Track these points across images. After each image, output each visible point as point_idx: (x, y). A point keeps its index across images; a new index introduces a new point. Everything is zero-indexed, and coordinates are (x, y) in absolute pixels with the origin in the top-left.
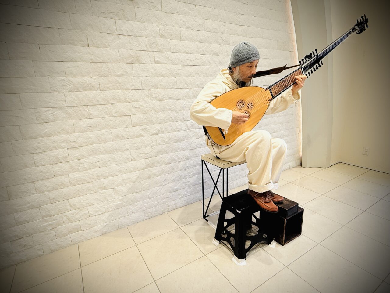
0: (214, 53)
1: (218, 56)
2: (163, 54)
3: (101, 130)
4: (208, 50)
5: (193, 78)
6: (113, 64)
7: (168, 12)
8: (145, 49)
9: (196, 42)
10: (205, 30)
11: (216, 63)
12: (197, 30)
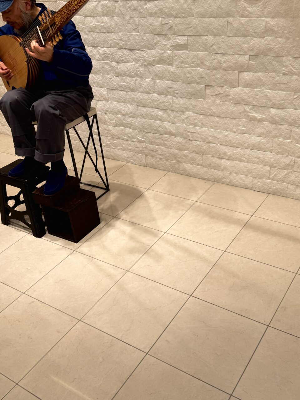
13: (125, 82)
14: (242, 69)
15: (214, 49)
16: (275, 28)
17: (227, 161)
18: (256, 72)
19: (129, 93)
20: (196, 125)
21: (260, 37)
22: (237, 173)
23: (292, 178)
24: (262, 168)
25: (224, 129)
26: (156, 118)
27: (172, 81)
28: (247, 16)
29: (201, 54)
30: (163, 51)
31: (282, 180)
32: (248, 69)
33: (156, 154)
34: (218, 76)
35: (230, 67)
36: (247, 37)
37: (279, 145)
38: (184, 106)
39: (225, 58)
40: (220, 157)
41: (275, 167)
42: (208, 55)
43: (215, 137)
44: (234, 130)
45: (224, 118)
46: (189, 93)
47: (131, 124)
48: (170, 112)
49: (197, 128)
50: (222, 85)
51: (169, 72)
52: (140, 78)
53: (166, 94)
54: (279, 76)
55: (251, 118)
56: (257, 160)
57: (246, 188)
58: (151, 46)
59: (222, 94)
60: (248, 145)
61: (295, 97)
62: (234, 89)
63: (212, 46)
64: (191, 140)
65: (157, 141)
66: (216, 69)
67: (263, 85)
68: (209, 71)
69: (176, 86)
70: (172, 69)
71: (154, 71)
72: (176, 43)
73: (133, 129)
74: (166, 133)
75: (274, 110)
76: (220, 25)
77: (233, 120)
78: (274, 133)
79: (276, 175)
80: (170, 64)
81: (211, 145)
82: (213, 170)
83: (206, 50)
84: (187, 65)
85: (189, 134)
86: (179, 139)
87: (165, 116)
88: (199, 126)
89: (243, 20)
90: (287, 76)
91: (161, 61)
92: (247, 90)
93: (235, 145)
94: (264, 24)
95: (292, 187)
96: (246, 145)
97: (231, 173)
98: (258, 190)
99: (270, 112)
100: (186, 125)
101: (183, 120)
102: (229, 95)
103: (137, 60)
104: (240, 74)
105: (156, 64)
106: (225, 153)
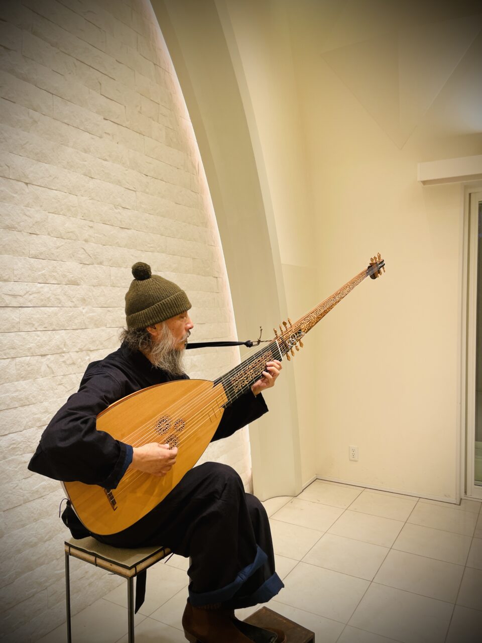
0: (69, 281)
1: (78, 287)
4: (55, 274)
5: (20, 335)
9: (28, 258)
10: (49, 234)
11: (74, 300)
12: (30, 233)
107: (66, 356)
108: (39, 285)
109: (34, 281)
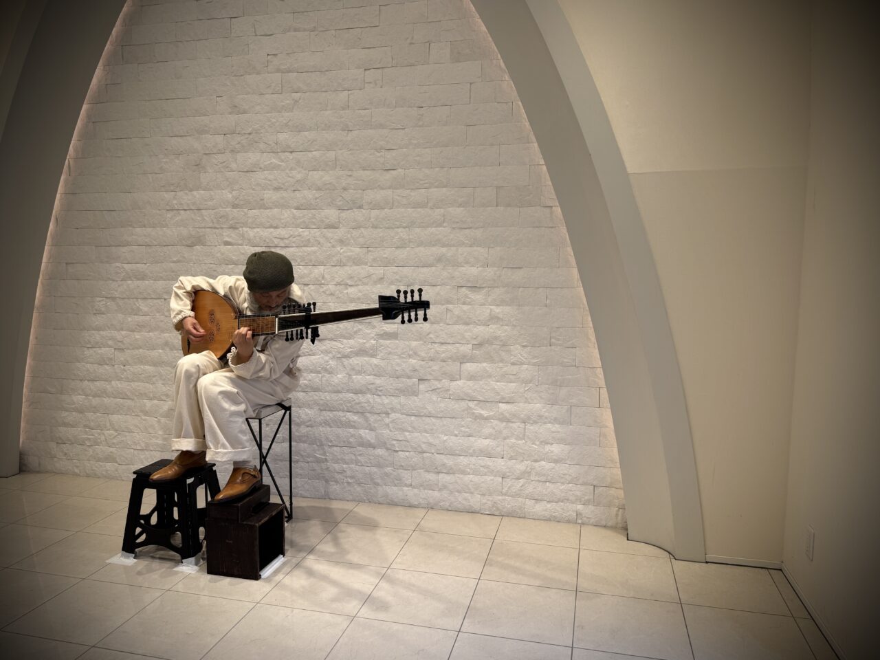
0: (326, 225)
2: (237, 231)
3: (149, 332)
4: (314, 220)
6: (170, 248)
7: (245, 170)
8: (211, 225)
9: (292, 210)
12: (294, 190)
13: (305, 380)
14: (464, 359)
15: (431, 338)
16: (501, 316)
17: (446, 476)
18: (480, 363)
19: (310, 394)
20: (403, 430)
21: (484, 325)
22: (459, 492)
23: (529, 489)
24: (491, 480)
25: (442, 433)
26: (348, 424)
27: (375, 375)
28: (469, 304)
29: (414, 344)
30: (365, 341)
31: (517, 495)
32: (472, 359)
33: (342, 477)
34: (435, 368)
35: (450, 358)
36: (468, 324)
37: (511, 447)
38: (390, 406)
39: (444, 347)
40: (436, 470)
41: (508, 477)
42: (423, 344)
43: (430, 444)
44: (457, 432)
45: (443, 419)
46: (396, 389)
47: (307, 437)
48: (368, 415)
49: (407, 434)
50: (440, 378)
51: (371, 365)
52: (329, 374)
53: (365, 393)
54: (507, 366)
55: (476, 416)
56: (486, 470)
57: (472, 512)
58: (348, 335)
59: (440, 388)
60: (474, 450)
61: (526, 389)
62: (455, 383)
63: (428, 334)
64: (397, 451)
65: (346, 458)
66: (432, 360)
67: (490, 376)
68: (423, 363)
69: (378, 381)
70: (375, 361)
71: (350, 365)
72: (383, 332)
73: (309, 444)
74: (362, 445)
75: (504, 405)
76: (438, 313)
77: (454, 420)
78: (505, 432)
79: (509, 488)
80: (373, 356)
81: (425, 455)
82: (426, 491)
83: (421, 339)
84: (396, 357)
85: (395, 442)
86: (380, 451)
87: (361, 420)
88: (409, 431)
89: (465, 308)
90: (516, 366)
91: (361, 352)
92: (470, 383)
93: (457, 452)
94: (488, 311)
95: (530, 503)
96: (471, 451)
97: (452, 492)
98: (487, 513)
99: (499, 408)
100: (391, 431)
101: (388, 425)
102: (448, 390)
103: (326, 352)
104: (462, 365)
105: (354, 357)
106: (444, 465)
107: (325, 288)
108: (301, 230)
109: (297, 226)
